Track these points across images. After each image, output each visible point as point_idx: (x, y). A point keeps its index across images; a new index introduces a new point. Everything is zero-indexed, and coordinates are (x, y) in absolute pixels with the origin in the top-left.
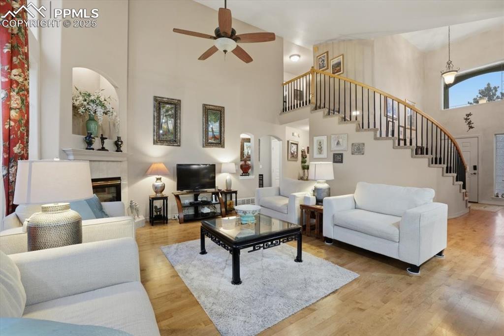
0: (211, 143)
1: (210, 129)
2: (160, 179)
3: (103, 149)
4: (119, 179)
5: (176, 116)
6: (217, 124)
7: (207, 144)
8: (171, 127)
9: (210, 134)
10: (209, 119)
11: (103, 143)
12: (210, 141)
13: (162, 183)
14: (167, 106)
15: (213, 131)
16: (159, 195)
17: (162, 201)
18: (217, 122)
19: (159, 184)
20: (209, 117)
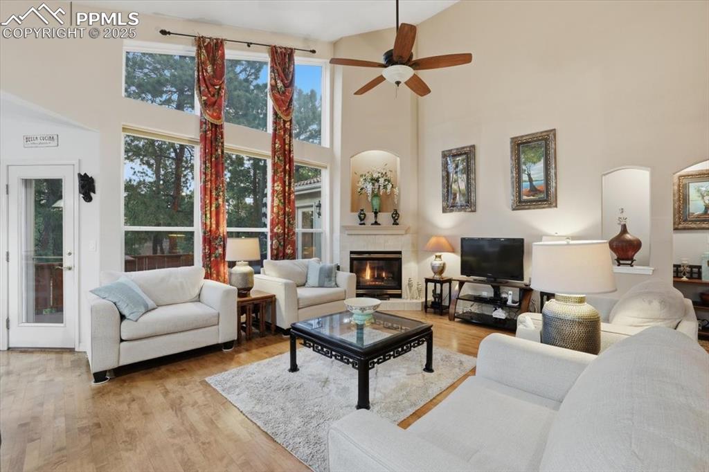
0: (526, 201)
1: (525, 177)
2: (440, 257)
3: (376, 223)
4: (400, 253)
5: (469, 171)
6: (540, 165)
7: (520, 204)
8: (463, 186)
9: (526, 186)
10: (523, 160)
11: (376, 216)
12: (525, 198)
13: (440, 262)
14: (458, 159)
15: (531, 180)
16: (437, 277)
17: (433, 284)
18: (540, 160)
19: (438, 263)
20: (522, 156)
